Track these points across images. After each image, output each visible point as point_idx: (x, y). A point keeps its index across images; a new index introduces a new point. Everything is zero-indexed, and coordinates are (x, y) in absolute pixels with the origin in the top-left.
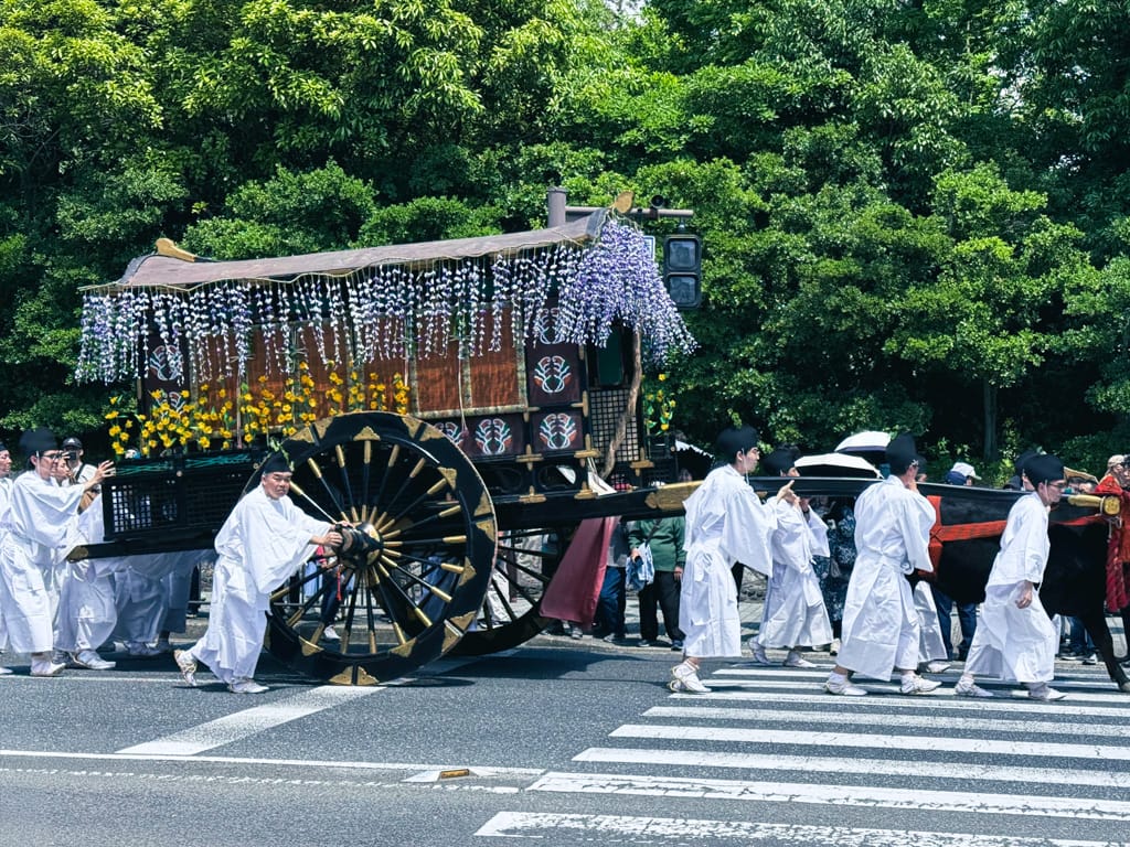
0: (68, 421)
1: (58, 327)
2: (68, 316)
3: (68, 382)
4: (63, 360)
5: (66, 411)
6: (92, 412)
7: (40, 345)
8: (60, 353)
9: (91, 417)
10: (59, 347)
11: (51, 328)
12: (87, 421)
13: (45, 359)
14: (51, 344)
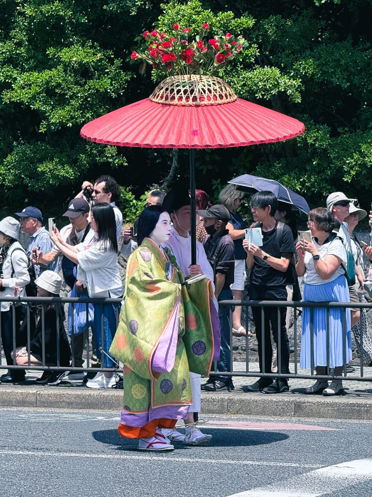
0: (43, 173)
1: (30, 69)
2: (40, 57)
3: (42, 130)
4: (36, 106)
5: (41, 161)
6: (68, 163)
7: (13, 89)
8: (34, 98)
9: (67, 167)
10: (32, 91)
11: (23, 70)
12: (62, 173)
13: (17, 105)
14: (23, 88)
